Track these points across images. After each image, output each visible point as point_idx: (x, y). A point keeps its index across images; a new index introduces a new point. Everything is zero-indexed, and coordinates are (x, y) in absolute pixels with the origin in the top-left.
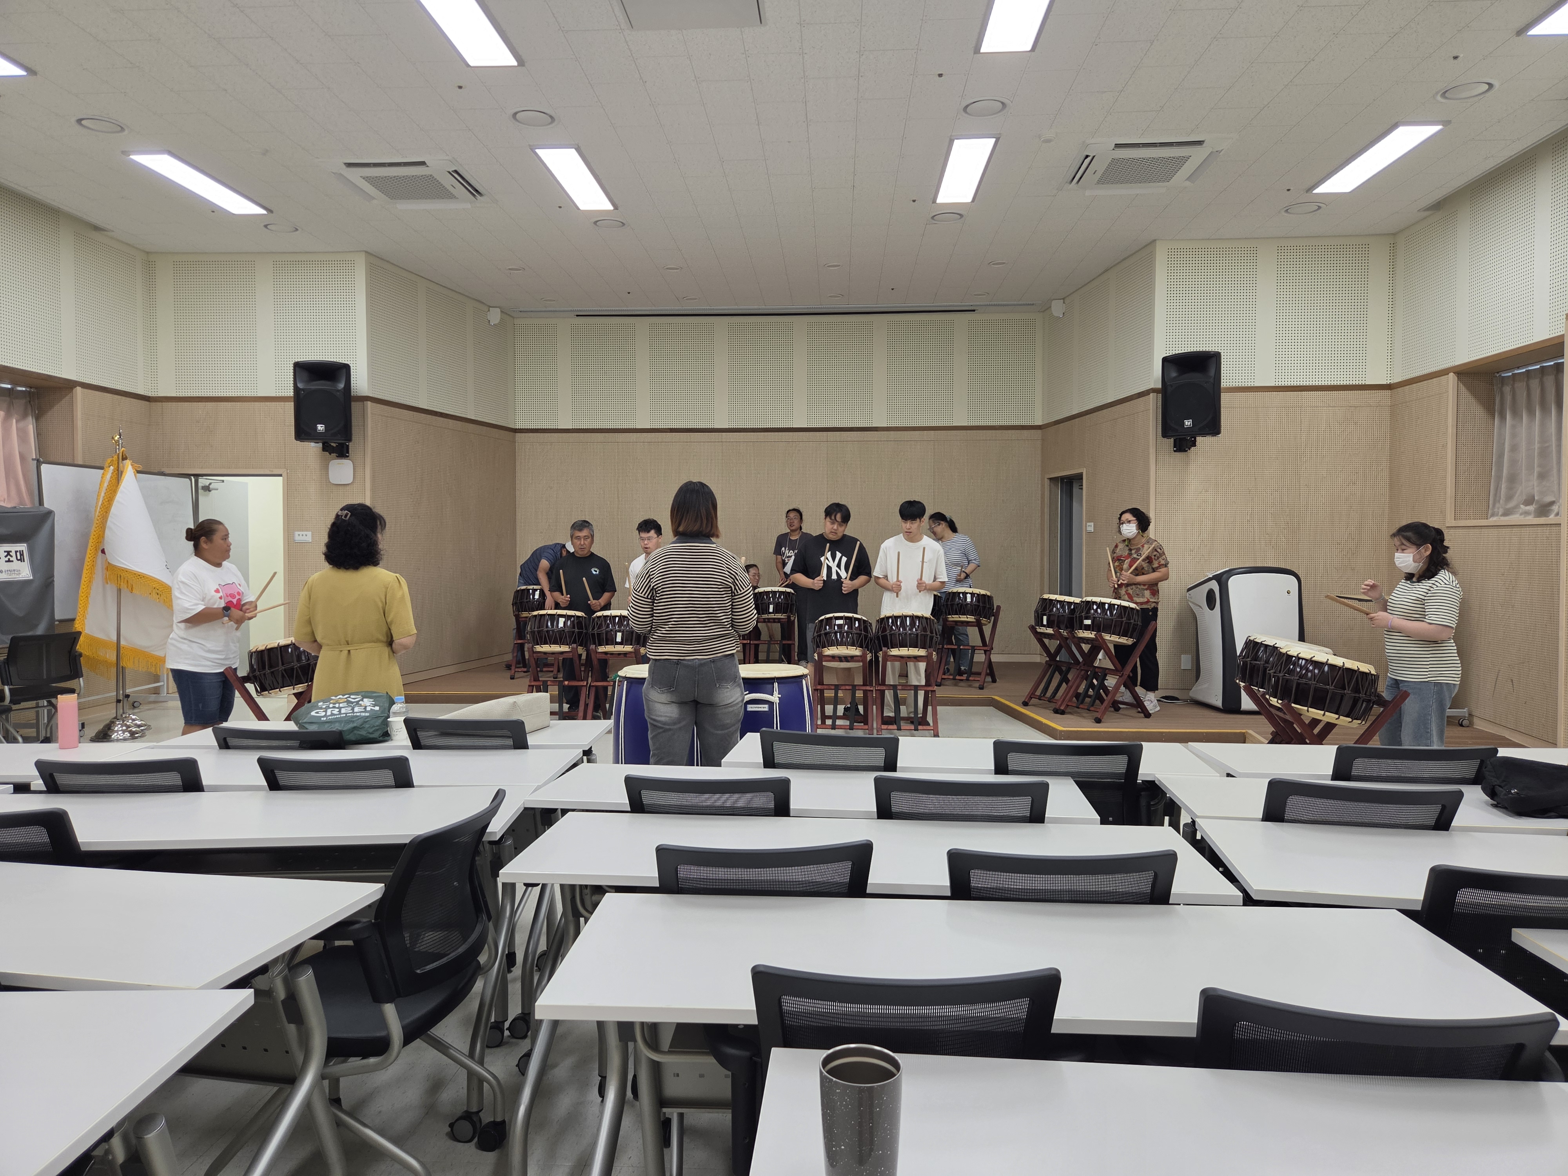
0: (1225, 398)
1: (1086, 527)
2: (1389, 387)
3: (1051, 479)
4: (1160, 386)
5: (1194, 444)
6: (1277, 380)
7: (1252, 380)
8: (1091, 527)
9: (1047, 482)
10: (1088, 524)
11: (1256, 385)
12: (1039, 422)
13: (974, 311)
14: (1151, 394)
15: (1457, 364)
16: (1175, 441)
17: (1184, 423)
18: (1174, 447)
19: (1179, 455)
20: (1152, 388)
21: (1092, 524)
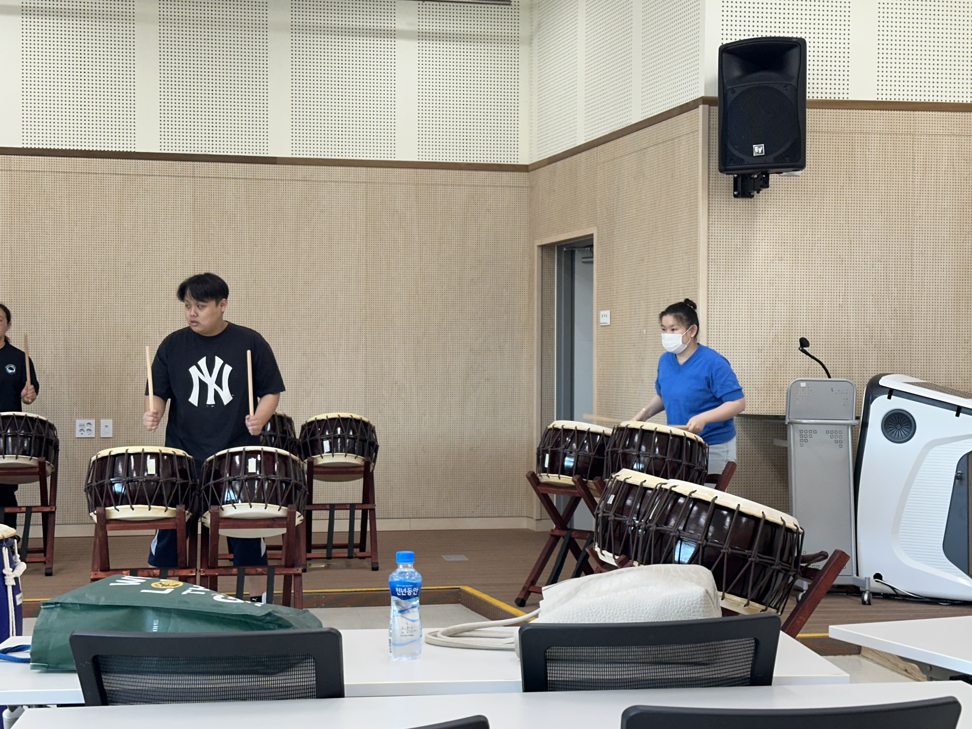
1: (598, 317)
3: (543, 247)
5: (766, 184)
6: (880, 92)
7: (846, 91)
8: (605, 317)
9: (536, 252)
10: (602, 313)
11: (851, 98)
12: (524, 160)
14: (701, 107)
16: (735, 179)
17: (752, 150)
18: (734, 191)
19: (742, 202)
20: (702, 98)
21: (608, 312)
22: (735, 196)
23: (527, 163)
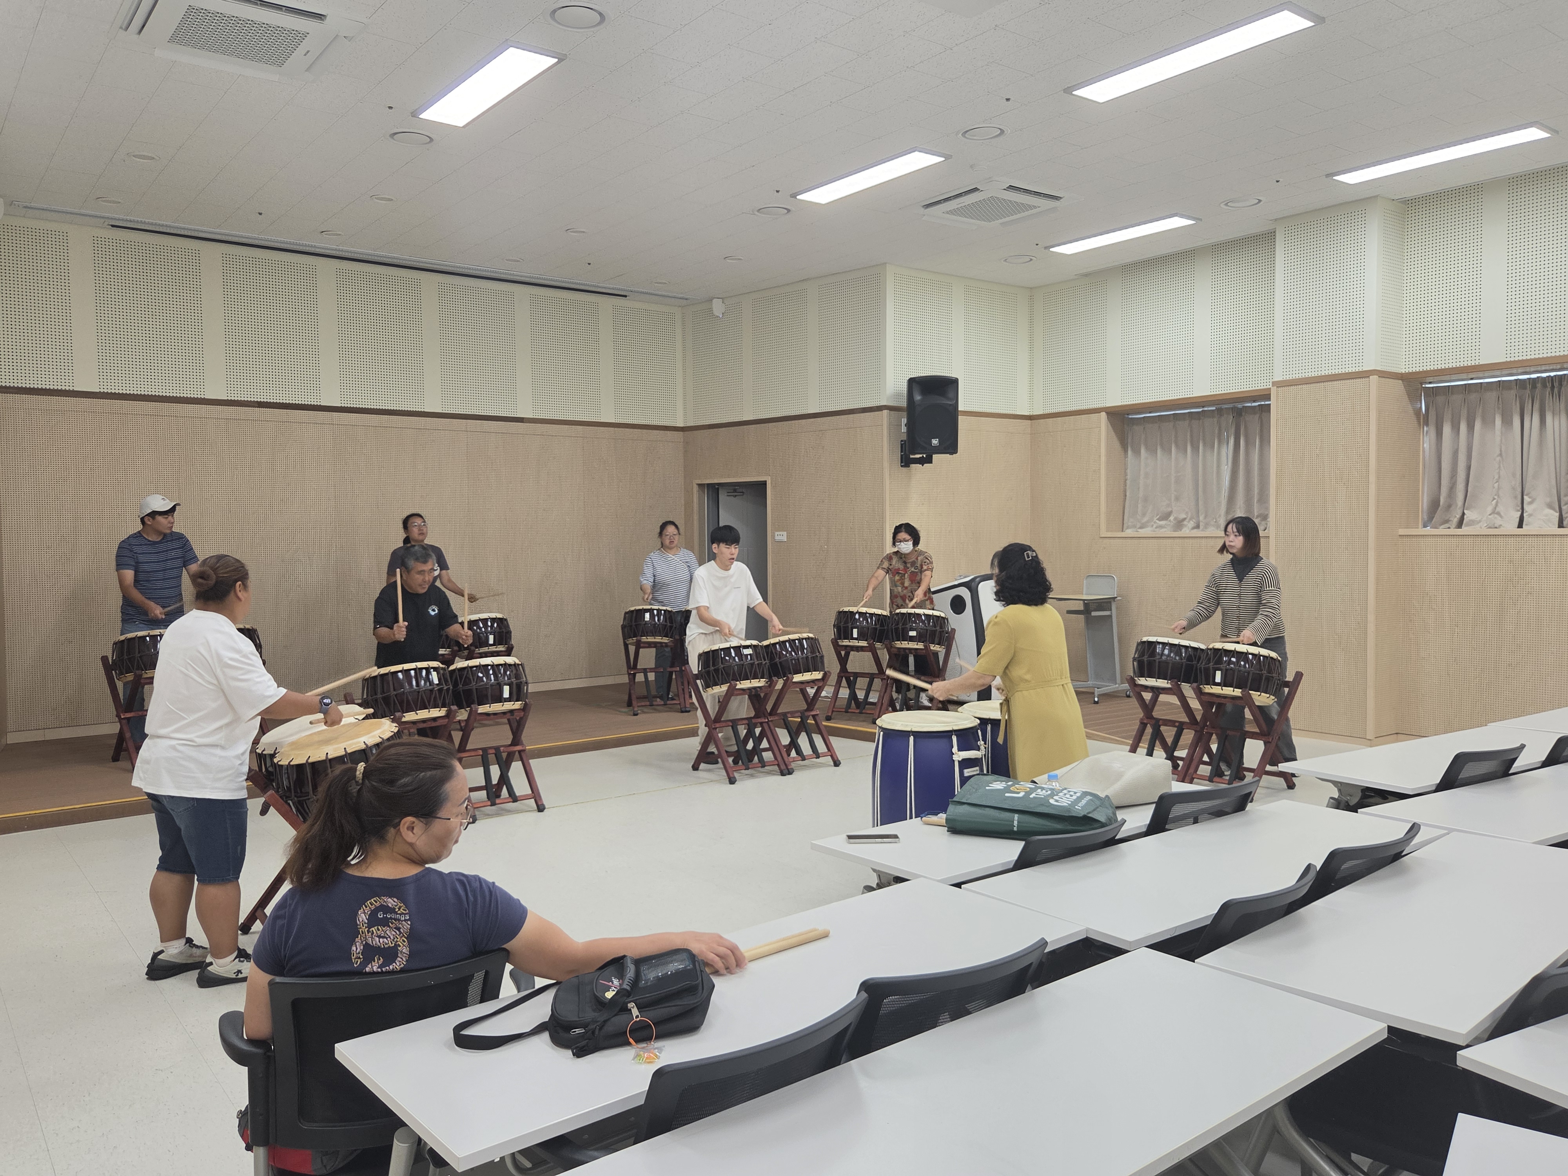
0: (962, 420)
1: (773, 536)
2: (1030, 418)
3: (699, 485)
4: (904, 403)
5: (929, 460)
6: (966, 406)
8: (782, 536)
9: (696, 488)
10: (777, 533)
12: (680, 424)
13: (625, 296)
14: (885, 412)
15: (1108, 405)
16: (906, 457)
17: (932, 442)
18: (901, 462)
19: (904, 469)
20: (885, 406)
21: (785, 533)
22: (902, 466)
23: (682, 425)
